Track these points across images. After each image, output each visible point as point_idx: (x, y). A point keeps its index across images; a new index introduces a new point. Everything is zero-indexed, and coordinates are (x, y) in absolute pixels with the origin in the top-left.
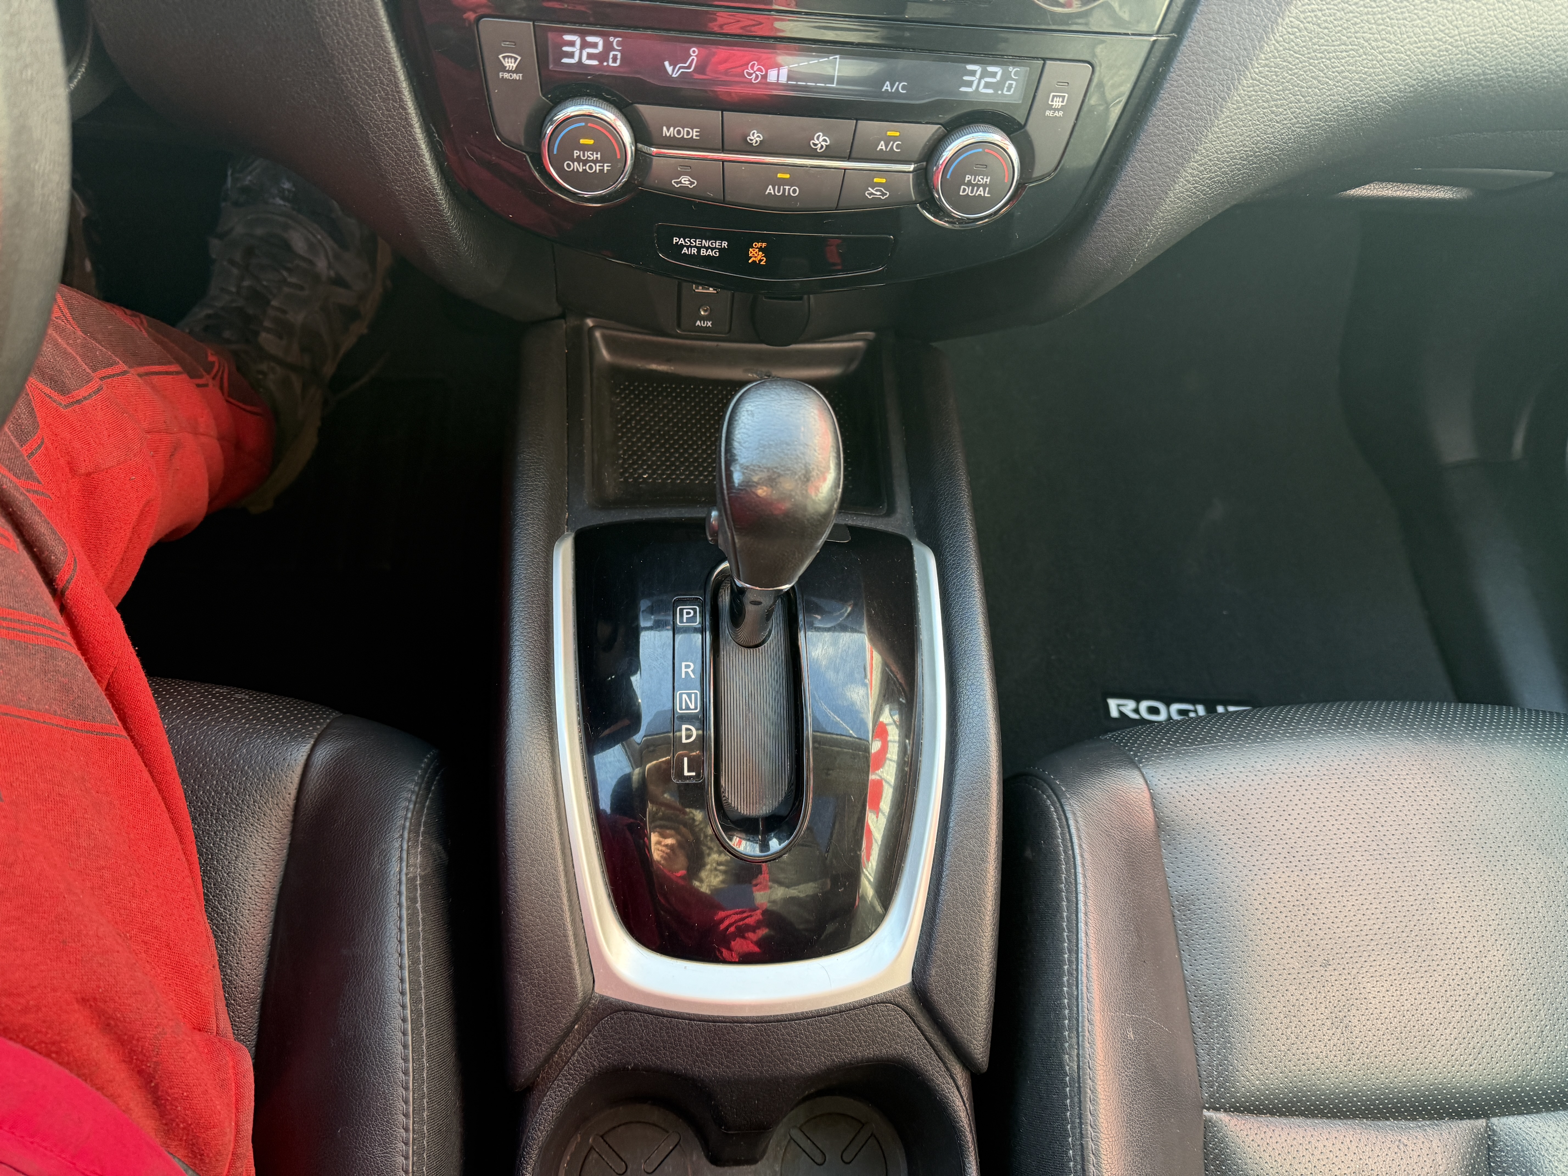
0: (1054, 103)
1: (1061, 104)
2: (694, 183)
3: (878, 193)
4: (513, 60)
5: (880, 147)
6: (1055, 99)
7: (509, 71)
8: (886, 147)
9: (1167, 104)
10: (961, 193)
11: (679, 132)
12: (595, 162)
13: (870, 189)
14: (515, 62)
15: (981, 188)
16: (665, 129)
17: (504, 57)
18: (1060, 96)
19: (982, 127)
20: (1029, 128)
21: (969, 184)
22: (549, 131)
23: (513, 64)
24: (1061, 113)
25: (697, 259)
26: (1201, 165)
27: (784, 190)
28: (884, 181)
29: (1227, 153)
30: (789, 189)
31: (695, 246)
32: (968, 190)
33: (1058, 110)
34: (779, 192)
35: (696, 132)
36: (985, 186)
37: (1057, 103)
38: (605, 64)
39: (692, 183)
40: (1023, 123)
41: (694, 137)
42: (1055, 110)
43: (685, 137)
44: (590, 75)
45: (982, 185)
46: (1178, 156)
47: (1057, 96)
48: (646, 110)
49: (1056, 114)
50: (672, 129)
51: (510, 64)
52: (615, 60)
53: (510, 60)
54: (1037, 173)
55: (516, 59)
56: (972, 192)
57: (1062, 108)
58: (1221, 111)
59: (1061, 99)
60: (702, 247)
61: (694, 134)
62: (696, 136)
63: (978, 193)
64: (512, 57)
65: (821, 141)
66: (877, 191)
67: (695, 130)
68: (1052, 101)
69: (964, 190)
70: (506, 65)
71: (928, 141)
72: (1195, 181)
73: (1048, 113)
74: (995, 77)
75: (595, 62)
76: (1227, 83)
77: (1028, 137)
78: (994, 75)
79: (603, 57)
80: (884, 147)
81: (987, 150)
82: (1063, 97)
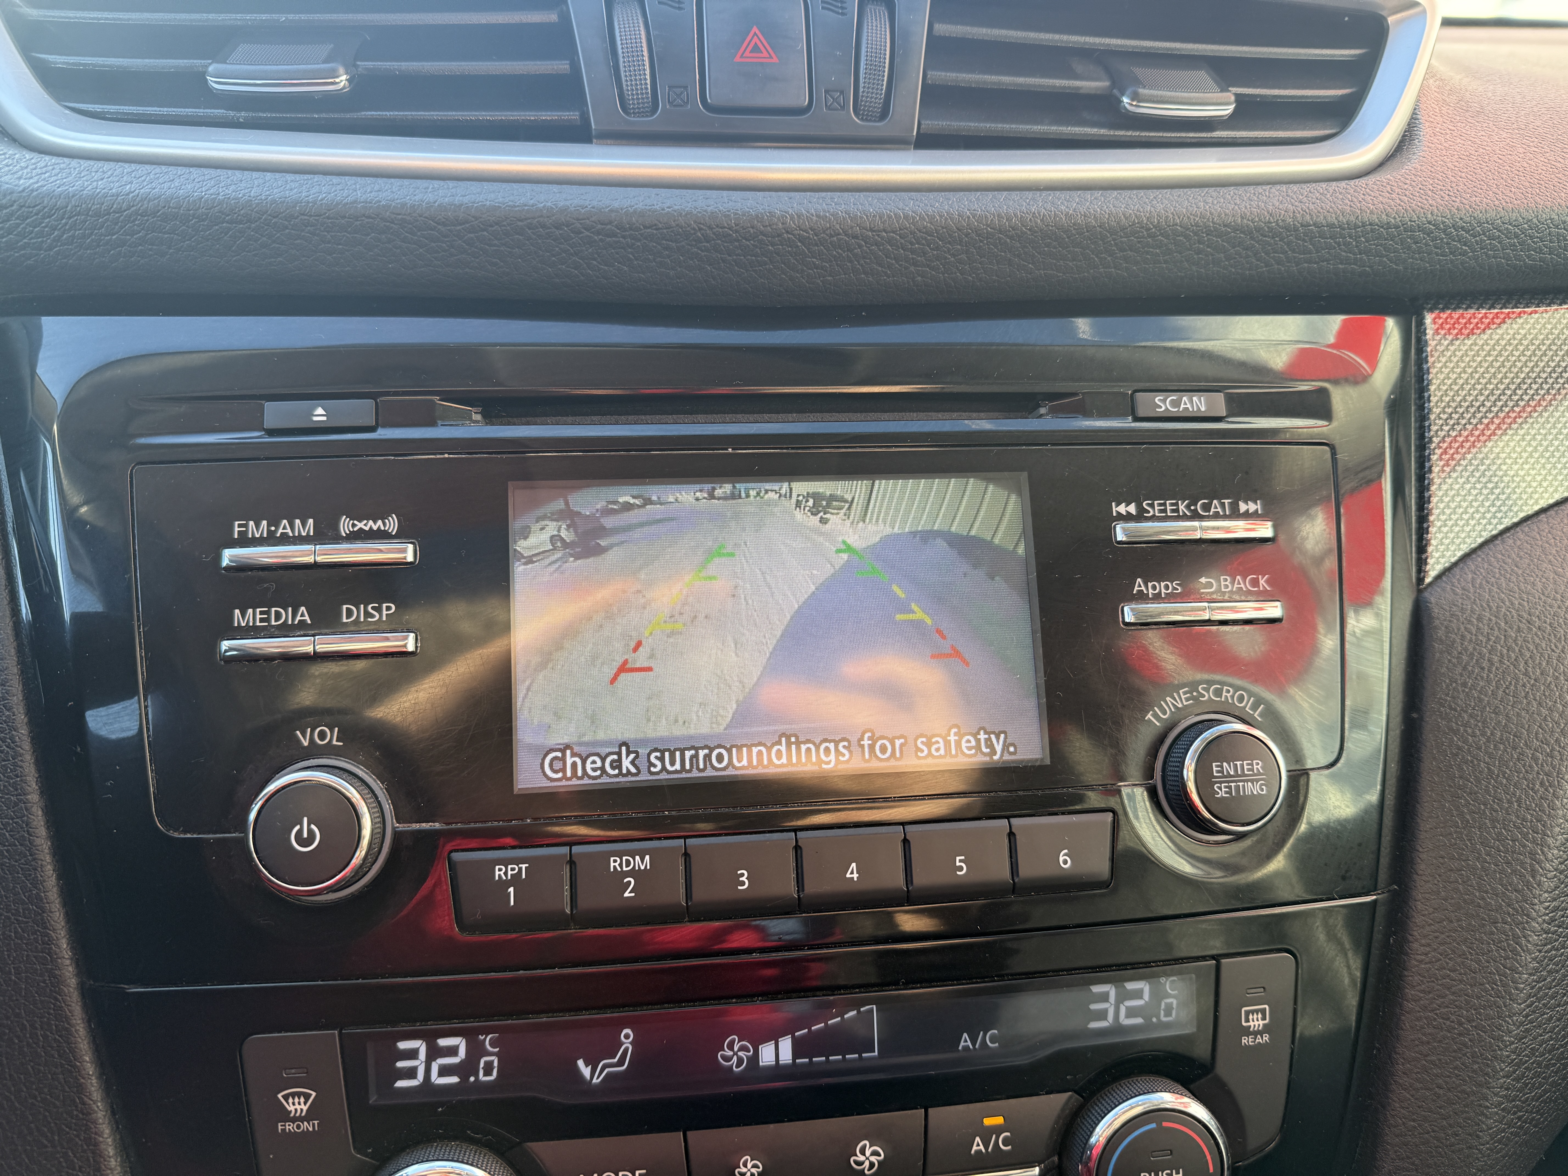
0: (1251, 1023)
1: (1261, 1023)
4: (302, 1100)
5: (975, 1148)
6: (1251, 1017)
7: (294, 1120)
8: (986, 1147)
9: (1423, 991)
14: (305, 1103)
17: (286, 1098)
18: (1257, 1011)
19: (1143, 1081)
20: (1222, 1069)
23: (303, 1106)
24: (1266, 1038)
26: (1517, 1080)
29: (1550, 1052)
33: (1261, 1033)
37: (1256, 1022)
38: (472, 1079)
40: (1208, 1064)
42: (1256, 1033)
44: (441, 1104)
46: (1474, 1071)
47: (1253, 1012)
48: (546, 1151)
49: (1259, 1040)
51: (297, 1107)
52: (488, 1072)
53: (296, 1100)
54: (1252, 1141)
55: (307, 1097)
57: (1266, 1029)
58: (1517, 989)
59: (1260, 1016)
64: (299, 1094)
65: (868, 1155)
67: (637, 1172)
68: (1247, 1021)
70: (291, 1108)
71: (1056, 1122)
72: (1517, 1106)
73: (1244, 1041)
74: (1141, 998)
75: (454, 1080)
76: (1509, 945)
77: (1221, 1085)
78: (1138, 994)
79: (466, 1069)
80: (982, 1147)
81: (1165, 1124)
82: (1263, 1012)
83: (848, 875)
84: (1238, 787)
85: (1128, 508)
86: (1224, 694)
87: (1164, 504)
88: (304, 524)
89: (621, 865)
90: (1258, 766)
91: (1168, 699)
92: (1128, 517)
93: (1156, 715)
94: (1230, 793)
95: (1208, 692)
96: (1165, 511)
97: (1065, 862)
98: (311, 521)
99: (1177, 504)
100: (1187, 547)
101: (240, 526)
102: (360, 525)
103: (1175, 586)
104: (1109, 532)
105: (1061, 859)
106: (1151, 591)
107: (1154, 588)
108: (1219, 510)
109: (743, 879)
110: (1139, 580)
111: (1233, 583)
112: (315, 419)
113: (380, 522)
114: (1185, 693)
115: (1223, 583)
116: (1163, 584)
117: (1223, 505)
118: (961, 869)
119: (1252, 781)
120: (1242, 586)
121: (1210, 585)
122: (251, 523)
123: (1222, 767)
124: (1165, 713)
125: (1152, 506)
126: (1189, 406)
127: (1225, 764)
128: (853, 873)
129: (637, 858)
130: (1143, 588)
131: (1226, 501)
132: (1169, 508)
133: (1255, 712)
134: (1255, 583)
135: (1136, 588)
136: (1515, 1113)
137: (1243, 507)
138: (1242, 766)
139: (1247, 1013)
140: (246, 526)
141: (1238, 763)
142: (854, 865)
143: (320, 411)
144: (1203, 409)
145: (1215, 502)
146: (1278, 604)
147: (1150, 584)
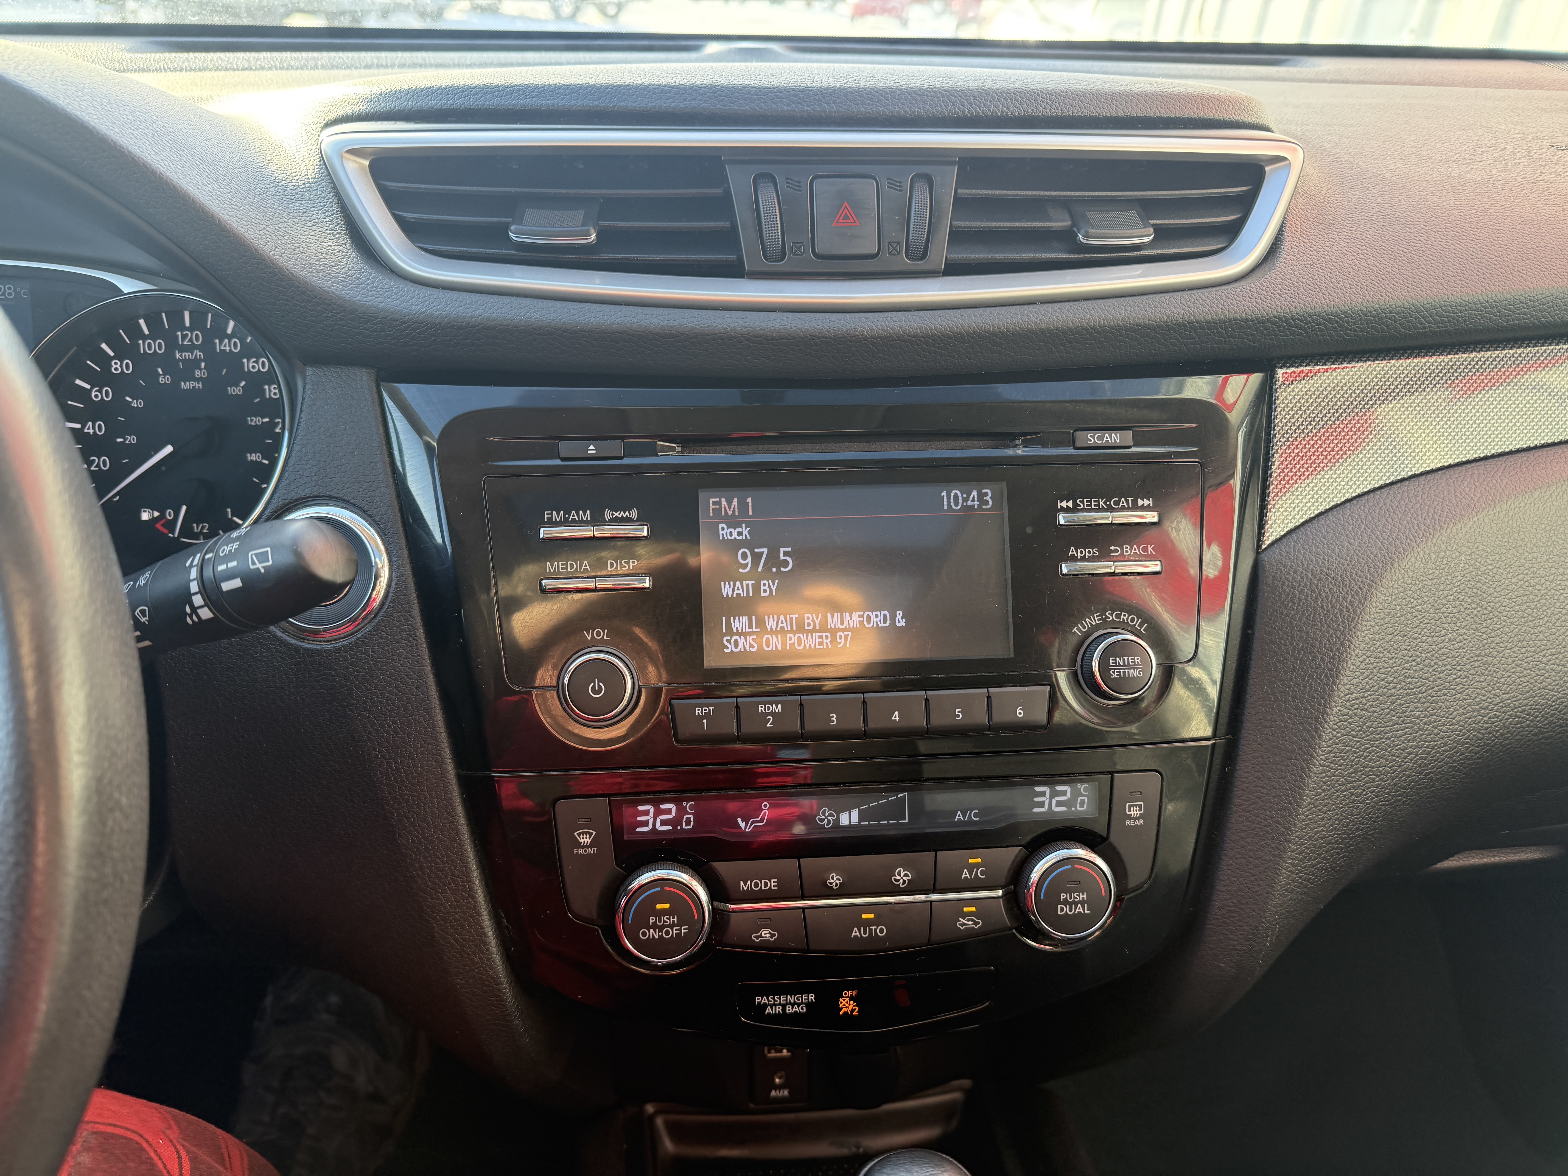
0: (1132, 813)
1: (1138, 812)
2: (775, 935)
3: (970, 923)
4: (588, 836)
5: (964, 875)
6: (1132, 809)
7: (583, 847)
8: (971, 875)
9: (1245, 800)
10: (1059, 913)
11: (756, 885)
12: (671, 926)
13: (960, 919)
14: (590, 837)
15: (1079, 905)
16: (742, 883)
17: (579, 835)
18: (1136, 806)
19: (1064, 843)
20: (1113, 839)
21: (1065, 903)
22: (623, 902)
23: (588, 839)
24: (1141, 821)
25: (783, 1017)
26: (1299, 854)
27: (871, 930)
28: (973, 909)
29: (1322, 839)
30: (876, 930)
31: (780, 1004)
32: (1066, 909)
33: (1138, 819)
34: (865, 934)
35: (774, 882)
36: (1082, 903)
37: (1135, 812)
38: (679, 828)
39: (772, 936)
40: (1105, 835)
41: (773, 888)
42: (1135, 819)
43: (763, 888)
44: (664, 840)
45: (1079, 902)
46: (1272, 848)
47: (1133, 806)
48: (722, 867)
49: (1137, 822)
50: (749, 882)
51: (585, 840)
52: (688, 824)
53: (585, 836)
54: (1132, 882)
55: (591, 834)
56: (1071, 911)
57: (1141, 816)
58: (1302, 799)
59: (1138, 808)
60: (787, 1004)
61: (773, 884)
62: (774, 886)
63: (1077, 910)
64: (586, 833)
65: (902, 876)
66: (968, 920)
67: (772, 880)
68: (1130, 811)
69: (1062, 910)
70: (582, 841)
71: (1012, 864)
72: (1299, 870)
73: (1128, 822)
74: (1065, 795)
75: (669, 828)
76: (1298, 773)
77: (1113, 849)
78: (1064, 793)
79: (676, 822)
80: (968, 875)
81: (1076, 866)
82: (1140, 806)
83: (893, 718)
84: (1124, 672)
85: (1068, 504)
86: (1122, 617)
87: (1091, 501)
88: (585, 514)
89: (765, 709)
90: (1138, 660)
91: (1087, 620)
92: (1067, 510)
93: (1078, 629)
94: (1120, 675)
95: (1112, 616)
96: (1090, 505)
97: (1020, 713)
98: (588, 512)
99: (1098, 501)
100: (1102, 528)
101: (547, 514)
102: (616, 514)
103: (1095, 552)
104: (1055, 518)
105: (1018, 712)
106: (1079, 554)
107: (1081, 552)
108: (1125, 504)
109: (834, 719)
110: (1072, 548)
111: (1131, 550)
112: (589, 452)
113: (627, 513)
114: (1097, 616)
115: (1125, 550)
116: (1087, 550)
117: (1127, 502)
118: (959, 716)
119: (1134, 669)
120: (1137, 551)
121: (1116, 551)
122: (554, 513)
123: (1115, 660)
124: (1084, 628)
125: (1083, 502)
126: (1109, 439)
127: (1118, 659)
128: (896, 717)
129: (774, 706)
130: (1075, 553)
131: (1130, 499)
132: (1093, 503)
133: (1141, 628)
134: (1145, 549)
135: (1070, 553)
136: (1297, 874)
137: (1140, 502)
138: (1128, 660)
139: (1130, 806)
140: (551, 514)
141: (1126, 658)
142: (896, 713)
143: (592, 447)
144: (1118, 441)
145: (1123, 499)
146: (1159, 563)
147: (1079, 551)
